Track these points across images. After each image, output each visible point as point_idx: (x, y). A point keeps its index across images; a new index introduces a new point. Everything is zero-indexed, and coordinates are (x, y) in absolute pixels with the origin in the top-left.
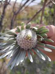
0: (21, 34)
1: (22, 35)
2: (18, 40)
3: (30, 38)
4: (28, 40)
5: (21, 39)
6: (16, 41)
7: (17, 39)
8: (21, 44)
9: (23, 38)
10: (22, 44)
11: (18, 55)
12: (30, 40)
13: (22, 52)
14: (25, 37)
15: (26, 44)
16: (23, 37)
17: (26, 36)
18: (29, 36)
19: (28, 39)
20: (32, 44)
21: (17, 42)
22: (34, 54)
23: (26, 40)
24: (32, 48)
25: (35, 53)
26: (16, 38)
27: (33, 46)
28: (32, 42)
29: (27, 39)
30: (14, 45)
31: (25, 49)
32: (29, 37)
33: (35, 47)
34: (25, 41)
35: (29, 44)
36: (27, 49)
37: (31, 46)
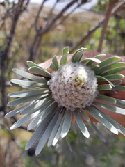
0: (61, 74)
1: (65, 76)
2: (55, 87)
3: (82, 84)
4: (79, 88)
5: (62, 86)
6: (47, 91)
7: (52, 85)
8: (60, 97)
9: (66, 83)
10: (64, 96)
11: (52, 122)
12: (83, 87)
13: (60, 116)
14: (70, 81)
15: (74, 98)
16: (66, 79)
17: (72, 78)
18: (81, 78)
19: (79, 85)
20: (86, 96)
21: (50, 93)
22: (89, 120)
23: (73, 88)
24: (84, 107)
25: (92, 119)
26: (48, 82)
27: (86, 103)
28: (87, 92)
29: (75, 86)
30: (44, 100)
31: (68, 108)
32: (81, 81)
33: (92, 106)
34: (71, 91)
35: (80, 97)
36: (73, 109)
37: (83, 102)
